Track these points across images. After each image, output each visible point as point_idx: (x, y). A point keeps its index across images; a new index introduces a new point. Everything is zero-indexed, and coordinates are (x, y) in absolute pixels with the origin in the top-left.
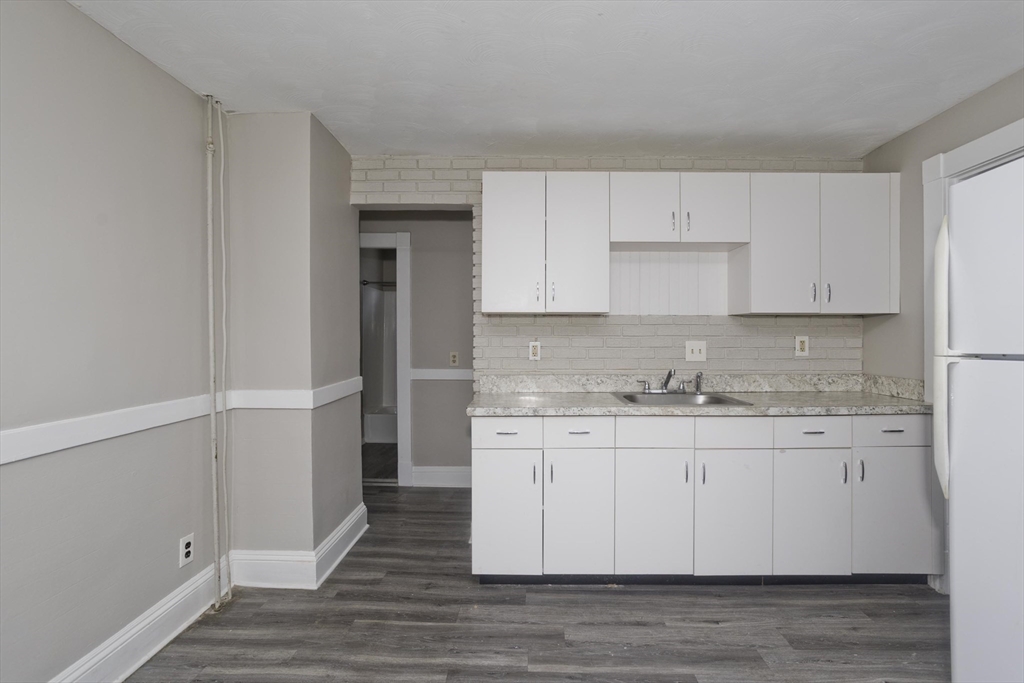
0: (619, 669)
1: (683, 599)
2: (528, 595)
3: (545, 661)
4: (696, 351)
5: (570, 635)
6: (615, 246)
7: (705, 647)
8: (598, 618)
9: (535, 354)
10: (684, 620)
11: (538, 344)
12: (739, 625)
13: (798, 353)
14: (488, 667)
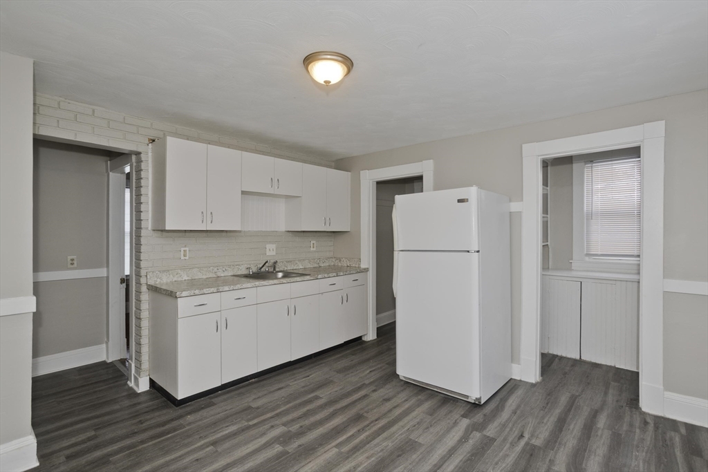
0: (288, 406)
1: (288, 374)
2: (213, 400)
3: (254, 418)
4: (271, 250)
5: (254, 405)
6: (243, 193)
7: (311, 386)
8: (260, 394)
9: (185, 256)
10: (296, 380)
11: (187, 249)
12: (317, 374)
13: (312, 249)
14: (229, 433)
